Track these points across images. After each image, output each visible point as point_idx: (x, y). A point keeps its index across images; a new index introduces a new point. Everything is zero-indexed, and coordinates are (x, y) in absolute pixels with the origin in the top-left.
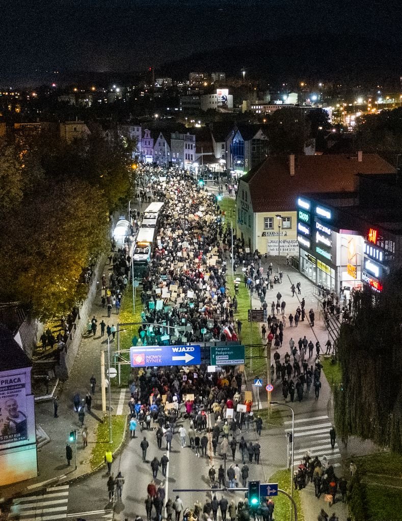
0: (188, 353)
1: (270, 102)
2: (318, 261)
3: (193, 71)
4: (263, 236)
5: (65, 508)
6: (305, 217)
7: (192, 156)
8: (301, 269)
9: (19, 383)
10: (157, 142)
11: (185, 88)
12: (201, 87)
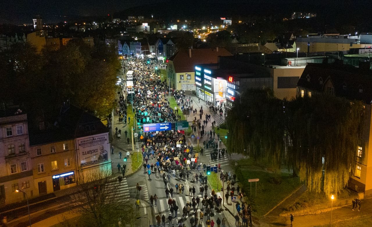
0: (166, 126)
1: (165, 29)
2: (205, 91)
3: (129, 15)
4: (179, 82)
5: (127, 186)
6: (199, 74)
7: (140, 51)
8: (197, 95)
9: (104, 139)
10: (124, 46)
11: (127, 23)
12: (134, 22)
